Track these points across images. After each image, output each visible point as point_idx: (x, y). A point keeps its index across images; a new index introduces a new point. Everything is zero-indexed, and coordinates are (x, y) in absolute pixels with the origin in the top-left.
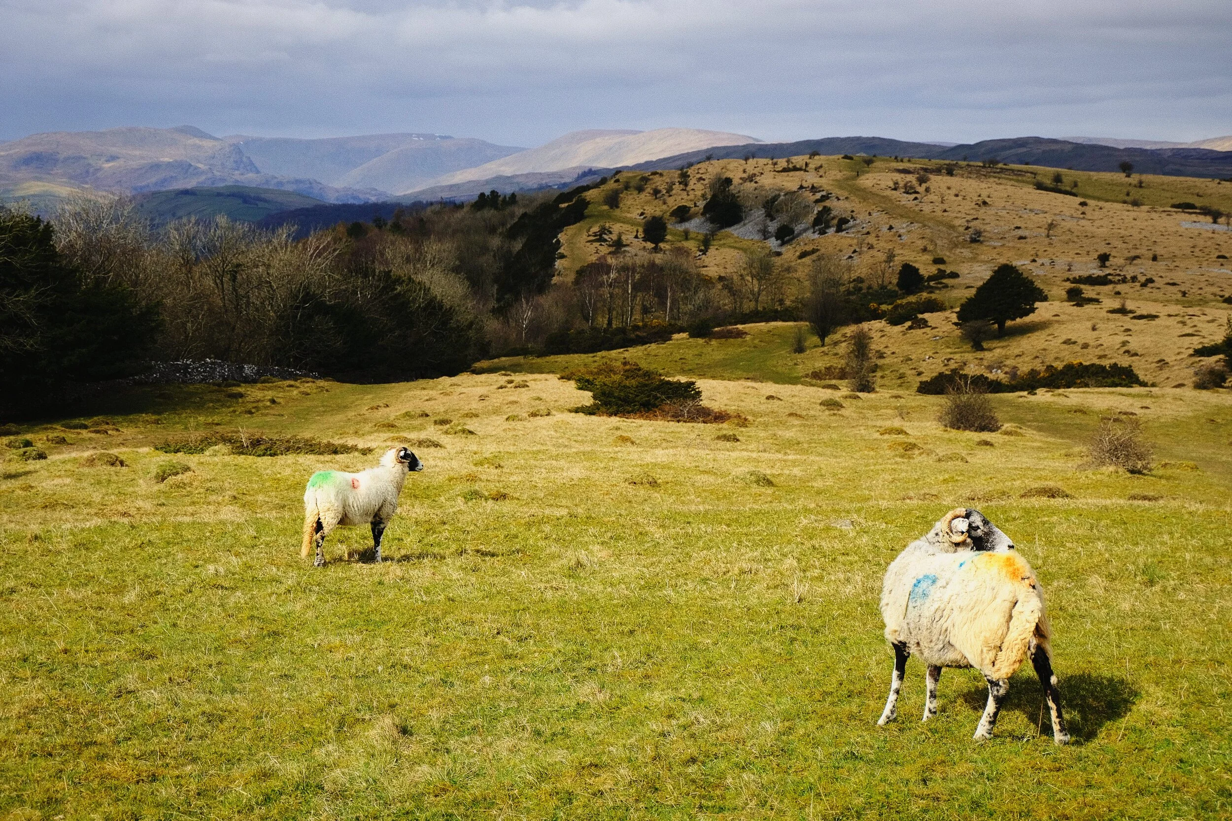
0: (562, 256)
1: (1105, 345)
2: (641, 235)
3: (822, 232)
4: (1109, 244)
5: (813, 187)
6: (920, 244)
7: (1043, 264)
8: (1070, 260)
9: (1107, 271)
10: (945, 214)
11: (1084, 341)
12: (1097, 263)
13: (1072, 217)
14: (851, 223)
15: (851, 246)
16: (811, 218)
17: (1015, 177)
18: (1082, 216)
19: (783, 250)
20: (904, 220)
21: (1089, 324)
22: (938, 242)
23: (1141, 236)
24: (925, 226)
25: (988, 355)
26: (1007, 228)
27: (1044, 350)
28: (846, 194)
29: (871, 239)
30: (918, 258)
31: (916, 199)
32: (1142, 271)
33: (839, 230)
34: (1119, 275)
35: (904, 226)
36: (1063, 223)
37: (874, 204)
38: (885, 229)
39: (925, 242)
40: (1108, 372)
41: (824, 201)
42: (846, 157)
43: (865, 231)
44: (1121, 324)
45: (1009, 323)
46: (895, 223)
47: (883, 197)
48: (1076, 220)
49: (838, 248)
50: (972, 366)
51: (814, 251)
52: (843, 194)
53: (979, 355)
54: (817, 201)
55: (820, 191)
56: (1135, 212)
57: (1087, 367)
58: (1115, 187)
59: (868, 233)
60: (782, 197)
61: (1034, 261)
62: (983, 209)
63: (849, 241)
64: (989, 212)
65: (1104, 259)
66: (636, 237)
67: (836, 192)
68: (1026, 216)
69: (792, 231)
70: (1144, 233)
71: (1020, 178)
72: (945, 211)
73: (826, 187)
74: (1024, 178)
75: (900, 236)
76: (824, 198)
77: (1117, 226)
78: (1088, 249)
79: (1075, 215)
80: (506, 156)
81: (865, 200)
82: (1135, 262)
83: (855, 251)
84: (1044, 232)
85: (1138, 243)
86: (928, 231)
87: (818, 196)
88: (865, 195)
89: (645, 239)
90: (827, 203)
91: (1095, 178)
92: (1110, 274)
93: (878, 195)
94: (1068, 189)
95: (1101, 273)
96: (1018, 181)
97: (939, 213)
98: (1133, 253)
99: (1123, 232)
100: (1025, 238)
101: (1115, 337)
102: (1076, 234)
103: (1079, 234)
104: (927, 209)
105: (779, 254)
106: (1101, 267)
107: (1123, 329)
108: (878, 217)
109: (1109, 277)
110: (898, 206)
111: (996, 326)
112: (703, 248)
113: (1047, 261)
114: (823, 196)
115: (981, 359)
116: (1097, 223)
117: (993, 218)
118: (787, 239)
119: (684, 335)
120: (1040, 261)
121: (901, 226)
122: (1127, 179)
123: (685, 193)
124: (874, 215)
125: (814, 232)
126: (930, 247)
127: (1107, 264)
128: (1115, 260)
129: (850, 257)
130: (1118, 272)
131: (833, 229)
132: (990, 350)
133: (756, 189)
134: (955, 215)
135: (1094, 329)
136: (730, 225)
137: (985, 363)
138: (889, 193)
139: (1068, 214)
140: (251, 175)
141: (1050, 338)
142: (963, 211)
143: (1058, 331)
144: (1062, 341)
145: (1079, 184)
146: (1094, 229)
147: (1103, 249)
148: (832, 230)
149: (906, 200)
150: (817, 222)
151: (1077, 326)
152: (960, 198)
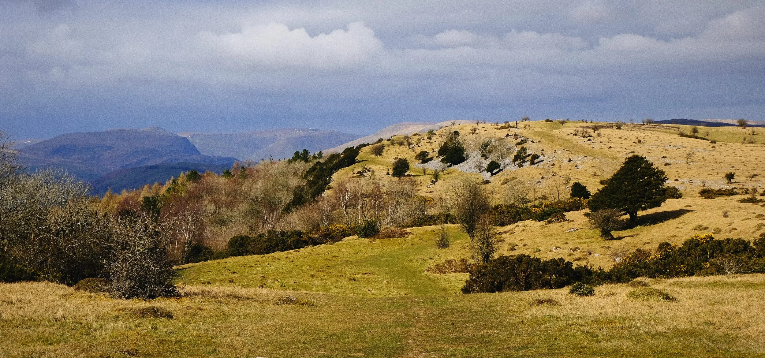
0: (330, 188)
1: (738, 229)
2: (391, 172)
3: (520, 166)
4: (733, 167)
5: (516, 135)
6: (591, 171)
7: (683, 182)
8: (704, 179)
9: (733, 186)
10: (611, 150)
11: (715, 226)
12: (726, 180)
13: (705, 150)
14: (542, 158)
15: (540, 174)
16: (512, 156)
17: (664, 130)
18: (712, 149)
19: (492, 179)
20: (580, 155)
21: (721, 213)
22: (604, 169)
23: (758, 161)
24: (595, 158)
25: (615, 244)
26: (656, 158)
27: (674, 236)
28: (539, 138)
29: (555, 169)
30: (589, 181)
31: (589, 140)
32: (760, 185)
33: (533, 163)
34: (743, 188)
35: (580, 158)
36: (698, 154)
37: (560, 145)
38: (566, 161)
39: (594, 170)
40: (752, 251)
41: (523, 143)
42: (548, 120)
43: (551, 163)
44: (752, 211)
45: (640, 213)
46: (573, 157)
47: (566, 140)
48: (707, 152)
49: (531, 176)
50: (597, 255)
51: (514, 178)
52: (536, 139)
53: (608, 243)
54: (518, 144)
55: (520, 137)
56: (750, 147)
57: (719, 243)
58: (735, 136)
59: (554, 165)
60: (493, 143)
61: (677, 180)
62: (639, 145)
63: (540, 171)
64: (643, 148)
65: (730, 177)
66: (388, 174)
67: (532, 137)
68: (670, 150)
69: (499, 166)
70: (759, 159)
71: (668, 131)
72: (610, 147)
73: (524, 134)
74: (671, 131)
75: (576, 166)
76: (522, 142)
77: (738, 155)
78: (717, 171)
79: (707, 148)
80: (352, 140)
81: (552, 142)
82: (754, 179)
83: (543, 178)
84: (684, 161)
85: (756, 166)
86: (598, 162)
87: (519, 140)
88: (552, 139)
89: (394, 175)
90: (525, 145)
91: (720, 130)
92: (735, 188)
93: (561, 139)
94: (702, 136)
95: (728, 188)
96: (667, 132)
97: (606, 149)
98: (752, 173)
99: (743, 159)
100: (669, 165)
101: (749, 221)
102: (708, 160)
103: (710, 160)
104: (597, 146)
105: (487, 182)
106: (728, 183)
107: (755, 215)
108: (561, 153)
109: (735, 190)
110: (576, 146)
111: (628, 216)
112: (434, 180)
113: (686, 181)
114: (522, 141)
115: (608, 248)
116: (723, 154)
117: (646, 151)
118: (495, 171)
119: (355, 237)
120: (681, 180)
121: (577, 158)
122: (744, 130)
123: (429, 144)
124: (559, 152)
125: (515, 166)
126: (599, 173)
127: (733, 180)
128: (739, 178)
129: (539, 182)
130: (741, 186)
131: (529, 163)
132: (620, 238)
133: (476, 138)
134: (618, 150)
135: (726, 216)
136: (456, 163)
137: (610, 251)
138: (571, 137)
139: (702, 148)
140: (195, 156)
141: (681, 225)
142: (624, 147)
143: (689, 219)
144: (692, 227)
145: (710, 134)
146: (722, 157)
147: (729, 170)
148: (527, 164)
149: (582, 141)
150: (516, 158)
151: (709, 214)
152: (622, 139)
